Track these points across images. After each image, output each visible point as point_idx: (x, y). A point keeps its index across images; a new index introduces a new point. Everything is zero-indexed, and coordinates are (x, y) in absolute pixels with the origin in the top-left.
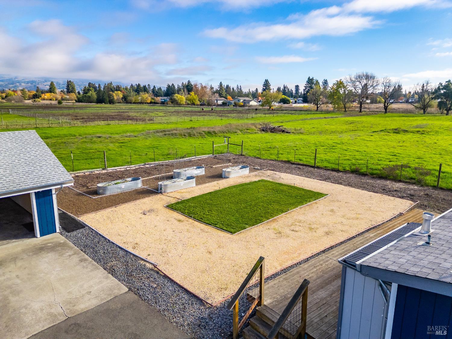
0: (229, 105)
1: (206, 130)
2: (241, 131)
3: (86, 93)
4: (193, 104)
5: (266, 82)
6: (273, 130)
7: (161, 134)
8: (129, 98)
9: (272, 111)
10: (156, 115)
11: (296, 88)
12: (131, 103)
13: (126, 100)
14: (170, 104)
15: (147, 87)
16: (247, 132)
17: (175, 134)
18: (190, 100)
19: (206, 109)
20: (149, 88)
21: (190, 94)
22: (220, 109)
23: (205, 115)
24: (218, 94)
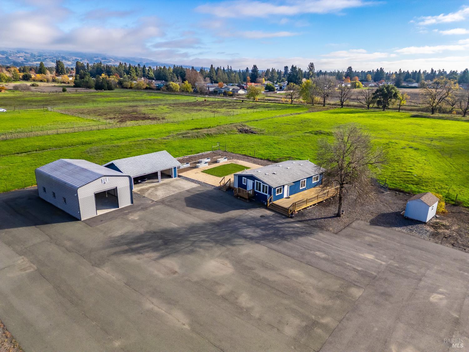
0: (219, 94)
1: (206, 132)
2: (227, 132)
3: (83, 78)
4: (188, 92)
5: (254, 68)
6: (246, 132)
8: (124, 83)
10: (163, 111)
11: (285, 69)
12: (126, 88)
13: (121, 84)
14: (165, 91)
17: (189, 136)
18: (184, 88)
21: (184, 83)
22: (212, 100)
24: (209, 78)
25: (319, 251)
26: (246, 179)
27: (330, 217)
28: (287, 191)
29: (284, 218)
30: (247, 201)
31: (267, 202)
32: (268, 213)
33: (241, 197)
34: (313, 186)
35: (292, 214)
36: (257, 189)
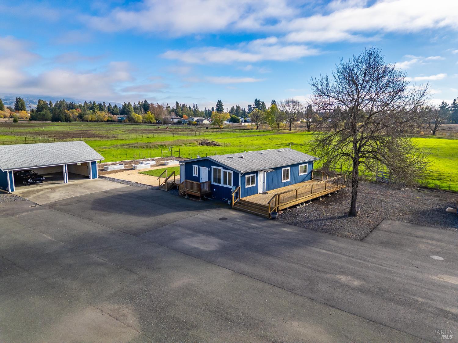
0: (183, 124)
1: (159, 144)
2: (185, 144)
3: (41, 111)
4: (150, 122)
5: (219, 103)
6: (208, 144)
7: (126, 146)
8: (85, 116)
9: (220, 130)
10: (117, 133)
12: (86, 121)
13: (81, 118)
14: (127, 122)
15: (102, 104)
16: (189, 145)
17: (137, 146)
18: (147, 119)
19: (162, 127)
20: (104, 105)
21: (147, 113)
22: (174, 127)
23: (160, 133)
24: (174, 113)
25: (342, 273)
26: (197, 166)
27: (339, 218)
28: (262, 182)
29: (260, 221)
30: (199, 201)
31: (231, 198)
32: (232, 214)
33: (190, 196)
34: (301, 180)
35: (274, 213)
36: (215, 181)
